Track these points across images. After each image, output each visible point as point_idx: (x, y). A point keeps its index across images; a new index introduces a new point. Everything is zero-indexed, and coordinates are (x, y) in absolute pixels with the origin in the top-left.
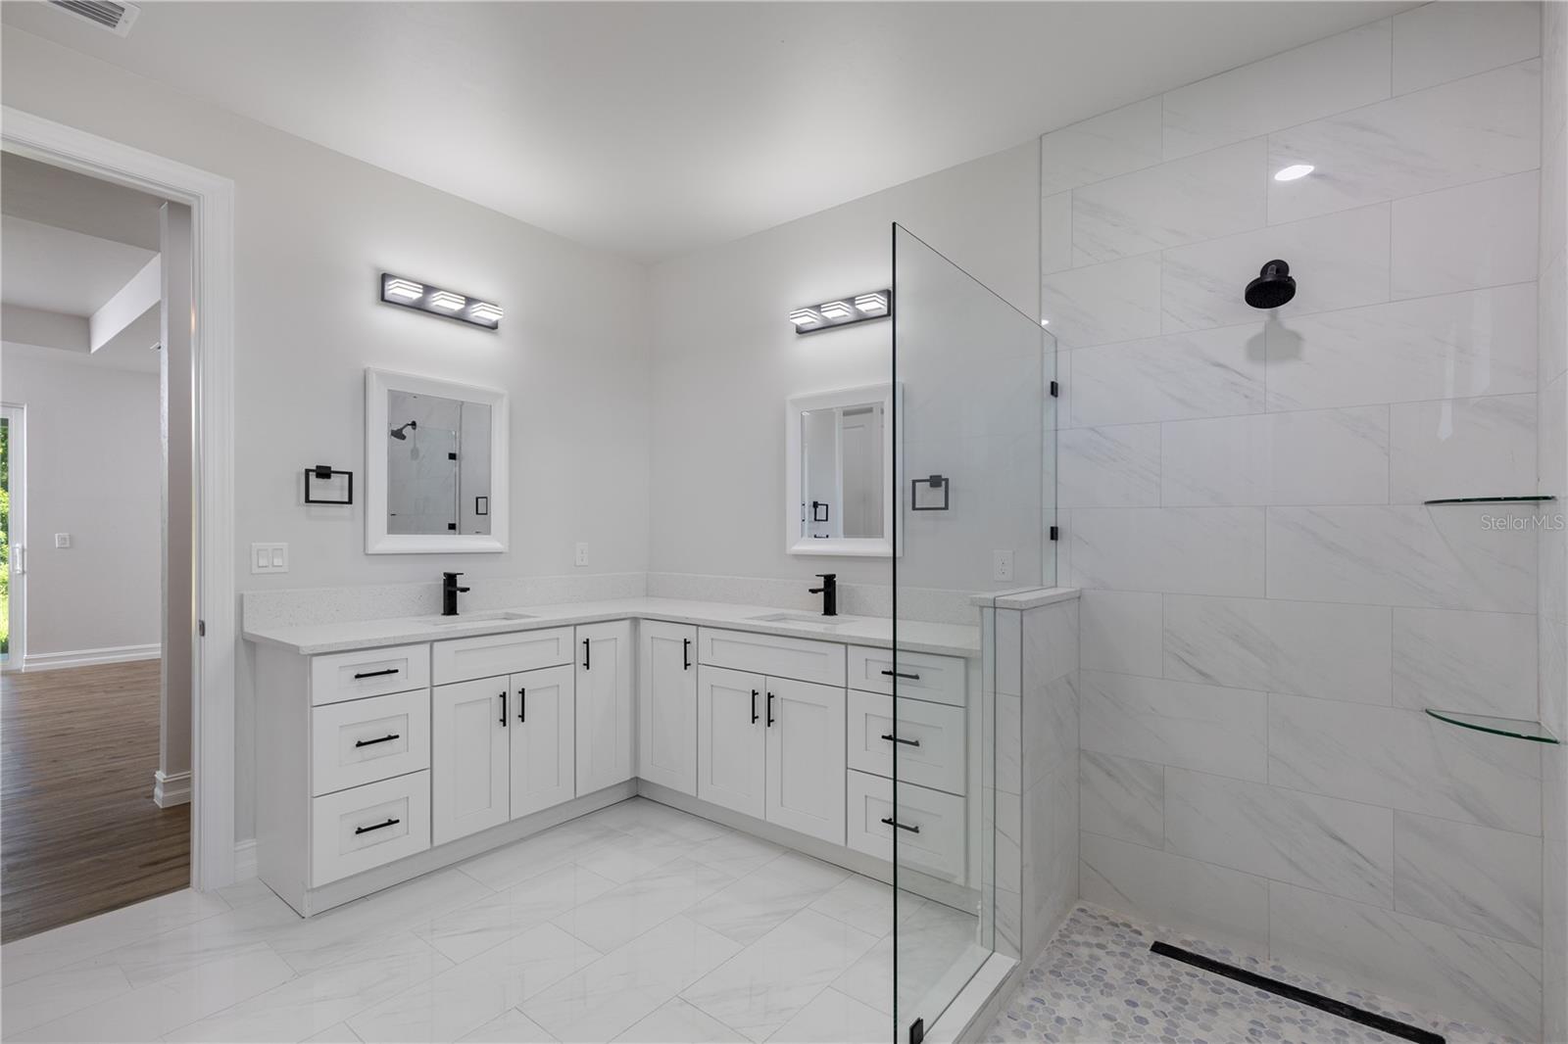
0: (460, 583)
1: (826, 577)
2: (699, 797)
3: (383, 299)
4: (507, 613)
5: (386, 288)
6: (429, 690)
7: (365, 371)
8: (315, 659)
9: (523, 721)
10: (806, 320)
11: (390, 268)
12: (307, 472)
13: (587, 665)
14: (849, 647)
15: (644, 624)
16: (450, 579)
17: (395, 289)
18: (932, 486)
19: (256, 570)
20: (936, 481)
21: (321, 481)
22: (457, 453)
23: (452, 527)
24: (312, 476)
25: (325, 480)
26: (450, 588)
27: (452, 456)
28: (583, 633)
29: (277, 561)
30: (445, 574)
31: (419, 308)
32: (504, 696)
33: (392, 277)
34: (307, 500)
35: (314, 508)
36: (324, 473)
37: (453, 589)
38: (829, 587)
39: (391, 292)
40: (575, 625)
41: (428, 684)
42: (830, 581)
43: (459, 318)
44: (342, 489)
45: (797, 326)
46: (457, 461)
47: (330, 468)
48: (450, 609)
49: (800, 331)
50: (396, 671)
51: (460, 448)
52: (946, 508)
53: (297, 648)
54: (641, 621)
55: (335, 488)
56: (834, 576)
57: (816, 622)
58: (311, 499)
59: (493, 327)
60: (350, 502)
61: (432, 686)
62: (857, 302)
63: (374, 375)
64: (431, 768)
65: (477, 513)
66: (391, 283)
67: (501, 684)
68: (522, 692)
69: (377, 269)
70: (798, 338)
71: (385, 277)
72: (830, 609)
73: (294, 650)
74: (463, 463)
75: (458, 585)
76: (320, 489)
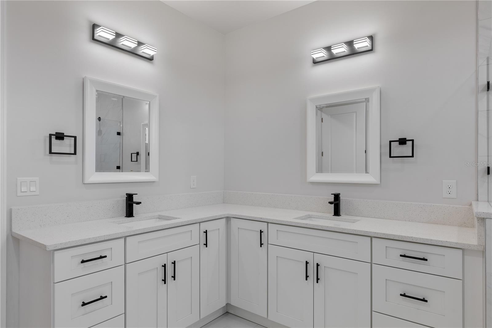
0: (135, 199)
1: (335, 195)
2: (269, 318)
3: (93, 39)
4: (159, 215)
5: (95, 32)
6: (124, 266)
7: (83, 79)
8: (56, 252)
9: (174, 279)
10: (321, 55)
11: (97, 22)
12: (51, 135)
13: (206, 245)
14: (373, 239)
15: (233, 221)
16: (130, 197)
17: (100, 33)
18: (400, 144)
19: (19, 194)
20: (402, 142)
21: (58, 142)
22: (121, 132)
23: (118, 168)
24: (53, 138)
25: (61, 141)
26: (130, 202)
27: (119, 134)
28: (204, 227)
29: (32, 189)
30: (127, 194)
31: (112, 45)
32: (164, 266)
33: (98, 26)
34: (51, 152)
35: (55, 157)
36: (60, 136)
37: (132, 203)
38: (336, 201)
39: (98, 34)
40: (200, 223)
41: (123, 263)
42: (337, 197)
43: (133, 53)
44: (70, 146)
45: (313, 59)
46: (121, 136)
47: (64, 133)
48: (130, 213)
49: (315, 62)
50: (106, 257)
51: (122, 129)
52: (413, 156)
53: (45, 246)
54: (232, 219)
55: (66, 146)
56: (339, 194)
57: (330, 219)
58: (53, 151)
59: (150, 59)
60: (75, 153)
61: (125, 263)
62: (354, 43)
63: (89, 80)
64: (125, 313)
65: (132, 161)
66: (98, 29)
67: (162, 260)
68: (174, 263)
69: (90, 22)
70: (313, 66)
71: (94, 26)
72: (337, 213)
73: (43, 247)
74: (124, 137)
75: (134, 200)
76: (57, 146)
